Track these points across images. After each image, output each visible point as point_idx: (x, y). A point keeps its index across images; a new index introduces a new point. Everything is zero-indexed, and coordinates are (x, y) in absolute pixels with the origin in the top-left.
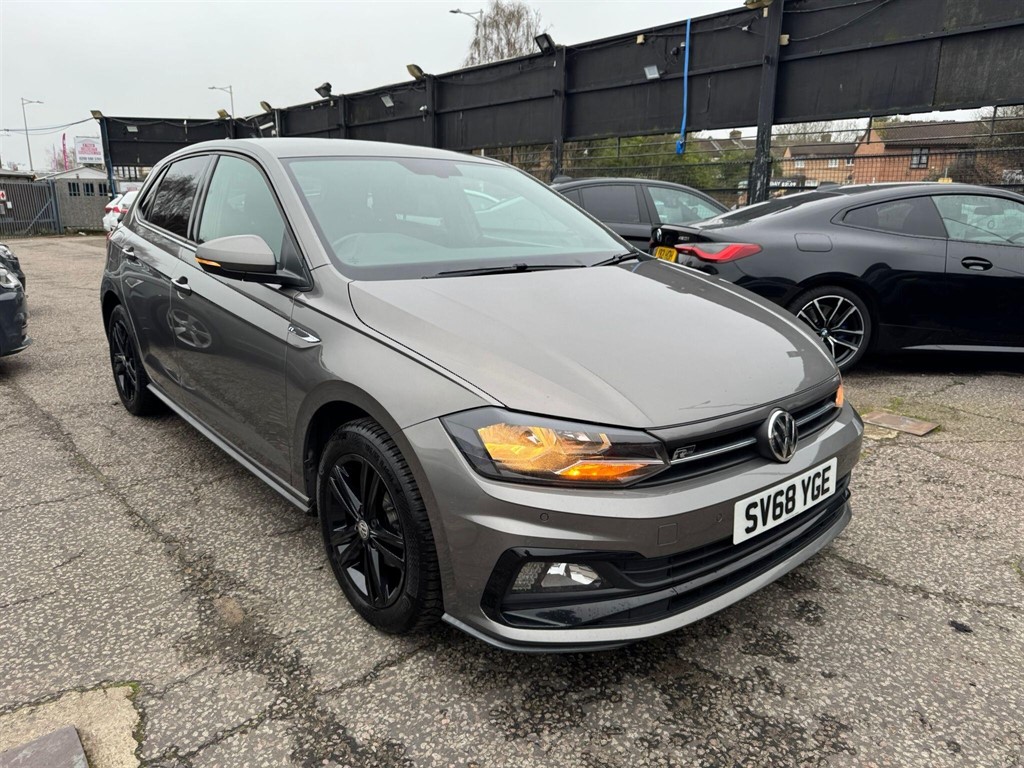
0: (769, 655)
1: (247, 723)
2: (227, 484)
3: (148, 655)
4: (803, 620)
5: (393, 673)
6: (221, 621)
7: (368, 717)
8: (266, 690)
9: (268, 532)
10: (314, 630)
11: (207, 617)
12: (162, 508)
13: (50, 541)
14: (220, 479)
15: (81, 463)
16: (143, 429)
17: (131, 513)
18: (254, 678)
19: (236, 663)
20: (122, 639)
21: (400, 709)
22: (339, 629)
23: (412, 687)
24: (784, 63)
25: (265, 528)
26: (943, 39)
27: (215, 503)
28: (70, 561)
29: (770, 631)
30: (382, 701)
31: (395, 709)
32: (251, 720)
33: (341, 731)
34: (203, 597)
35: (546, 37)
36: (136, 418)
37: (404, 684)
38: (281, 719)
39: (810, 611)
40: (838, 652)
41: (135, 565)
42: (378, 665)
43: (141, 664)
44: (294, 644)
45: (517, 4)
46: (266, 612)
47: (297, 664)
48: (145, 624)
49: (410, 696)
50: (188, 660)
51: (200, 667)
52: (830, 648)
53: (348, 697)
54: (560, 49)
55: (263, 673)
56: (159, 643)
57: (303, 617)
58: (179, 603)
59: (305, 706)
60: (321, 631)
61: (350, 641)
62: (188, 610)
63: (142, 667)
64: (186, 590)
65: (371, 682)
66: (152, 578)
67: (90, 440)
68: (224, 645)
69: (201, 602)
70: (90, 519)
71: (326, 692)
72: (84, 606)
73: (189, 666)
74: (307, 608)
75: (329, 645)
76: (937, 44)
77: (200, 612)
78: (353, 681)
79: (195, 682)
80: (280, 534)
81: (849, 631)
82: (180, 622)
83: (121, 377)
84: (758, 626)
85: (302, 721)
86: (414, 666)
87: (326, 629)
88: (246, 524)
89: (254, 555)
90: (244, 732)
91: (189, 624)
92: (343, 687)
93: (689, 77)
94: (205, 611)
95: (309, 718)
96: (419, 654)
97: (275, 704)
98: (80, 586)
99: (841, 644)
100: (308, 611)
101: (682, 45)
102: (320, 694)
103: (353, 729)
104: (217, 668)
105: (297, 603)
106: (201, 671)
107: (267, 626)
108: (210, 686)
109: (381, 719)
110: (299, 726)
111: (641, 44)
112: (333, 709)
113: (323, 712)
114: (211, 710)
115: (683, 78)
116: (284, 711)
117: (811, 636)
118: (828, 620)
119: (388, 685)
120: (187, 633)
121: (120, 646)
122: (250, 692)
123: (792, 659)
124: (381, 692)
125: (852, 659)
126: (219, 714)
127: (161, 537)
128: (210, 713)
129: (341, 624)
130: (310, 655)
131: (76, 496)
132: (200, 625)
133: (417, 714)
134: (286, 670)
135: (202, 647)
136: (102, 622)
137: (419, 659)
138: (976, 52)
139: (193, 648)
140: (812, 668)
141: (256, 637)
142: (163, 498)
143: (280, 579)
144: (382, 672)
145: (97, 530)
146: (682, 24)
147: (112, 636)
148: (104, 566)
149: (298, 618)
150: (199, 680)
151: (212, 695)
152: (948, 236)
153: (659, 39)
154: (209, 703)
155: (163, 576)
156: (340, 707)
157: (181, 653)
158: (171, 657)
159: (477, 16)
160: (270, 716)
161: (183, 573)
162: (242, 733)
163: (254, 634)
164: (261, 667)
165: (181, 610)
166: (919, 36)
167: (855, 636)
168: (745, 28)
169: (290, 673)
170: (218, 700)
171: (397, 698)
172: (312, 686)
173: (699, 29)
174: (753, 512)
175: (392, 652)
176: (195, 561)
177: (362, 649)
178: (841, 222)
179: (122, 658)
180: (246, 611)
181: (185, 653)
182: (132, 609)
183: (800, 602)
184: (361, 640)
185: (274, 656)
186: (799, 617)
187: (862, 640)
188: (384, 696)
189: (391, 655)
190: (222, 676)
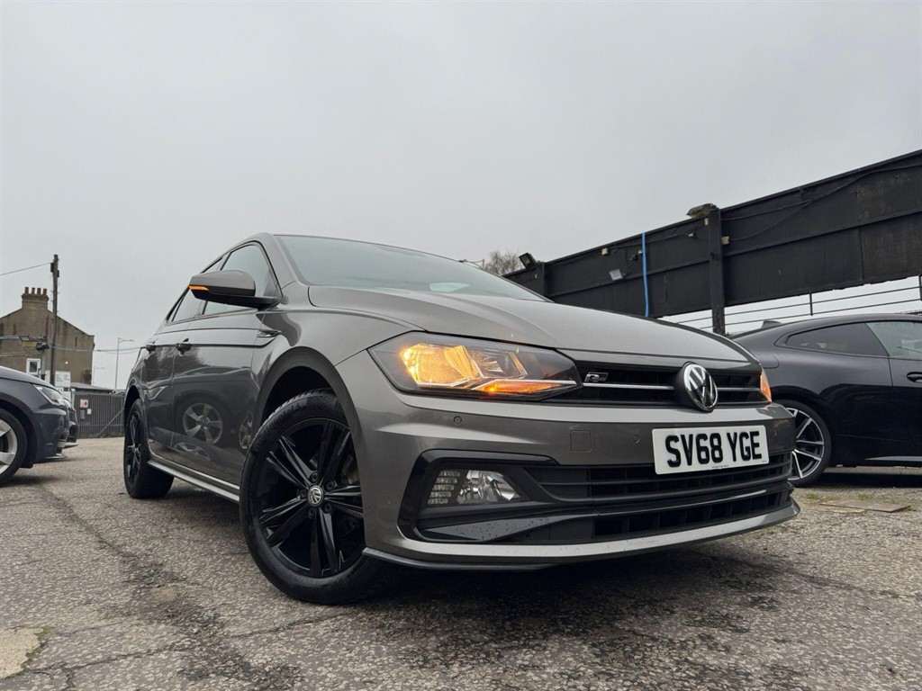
0: (715, 628)
3: (70, 614)
4: (756, 607)
5: (307, 627)
6: (154, 599)
9: (222, 553)
10: (240, 603)
11: (140, 596)
12: (131, 539)
14: (193, 527)
15: (72, 518)
16: (139, 505)
17: (101, 542)
18: (166, 628)
19: (153, 620)
20: (51, 605)
21: (305, 647)
22: (265, 603)
23: (324, 635)
24: (727, 259)
25: (220, 550)
26: (860, 228)
27: (181, 538)
30: (289, 642)
31: (300, 647)
33: (237, 659)
34: (142, 586)
35: (527, 256)
36: (136, 500)
38: (180, 650)
39: (764, 603)
40: (794, 627)
41: (89, 567)
42: (294, 623)
44: (216, 610)
45: (512, 255)
46: (198, 594)
48: (78, 598)
49: (319, 640)
50: (107, 618)
51: (117, 622)
54: (540, 264)
55: (177, 626)
56: (85, 608)
57: (233, 597)
58: (118, 587)
60: (246, 604)
61: (272, 609)
62: (124, 592)
64: (129, 581)
65: (283, 631)
67: (88, 509)
68: (148, 611)
69: (139, 588)
75: (251, 611)
76: (856, 232)
77: (135, 593)
78: (265, 630)
80: (232, 554)
82: (112, 598)
83: (129, 466)
85: (200, 652)
86: (331, 624)
87: (252, 603)
88: (204, 548)
89: (203, 564)
90: (138, 657)
91: (120, 599)
92: (253, 633)
93: (648, 276)
94: (139, 593)
95: (209, 651)
96: (339, 618)
97: (179, 642)
99: (798, 622)
101: (640, 252)
102: (227, 638)
103: (251, 658)
104: (133, 622)
106: (116, 624)
109: (283, 652)
110: (197, 655)
111: (606, 255)
112: (236, 646)
113: (225, 648)
115: (642, 277)
116: (186, 646)
117: (763, 617)
118: (784, 608)
119: (299, 633)
120: (115, 604)
123: (741, 630)
124: (290, 637)
127: (121, 554)
130: (229, 616)
132: (131, 600)
133: (322, 650)
135: (125, 612)
137: (337, 620)
138: (891, 235)
139: (116, 612)
140: (763, 636)
143: (221, 577)
144: (297, 626)
146: (639, 237)
149: (227, 597)
150: (112, 628)
152: (889, 355)
153: (620, 250)
155: (111, 573)
156: (243, 645)
157: (103, 614)
158: (92, 616)
159: (480, 264)
160: (170, 649)
161: (130, 572)
163: (180, 607)
164: (176, 623)
165: (117, 592)
166: (839, 228)
168: (691, 235)
171: (305, 641)
172: (221, 633)
173: (652, 240)
174: (673, 444)
175: (312, 616)
176: (145, 567)
177: (282, 614)
178: (784, 345)
180: (179, 594)
181: (107, 614)
182: (71, 589)
183: (753, 597)
184: (283, 609)
186: (751, 606)
188: (292, 639)
189: (310, 618)
190: (135, 626)
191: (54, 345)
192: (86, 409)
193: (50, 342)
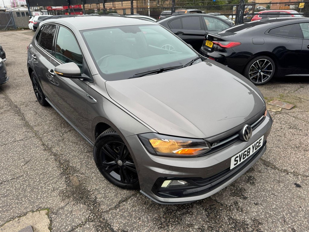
0: (238, 197)
1: (82, 223)
2: (72, 133)
3: (51, 198)
4: (249, 183)
5: (124, 205)
6: (73, 185)
7: (117, 221)
8: (87, 211)
9: (85, 151)
10: (100, 189)
11: (68, 183)
12: (53, 143)
13: (20, 156)
14: (70, 131)
15: (27, 125)
16: (45, 111)
17: (43, 145)
18: (83, 207)
19: (78, 201)
20: (43, 192)
21: (127, 218)
22: (108, 188)
23: (130, 210)
25: (84, 150)
27: (69, 141)
28: (26, 164)
29: (239, 187)
30: (121, 215)
31: (125, 218)
32: (83, 222)
33: (109, 226)
34: (67, 176)
36: (43, 107)
37: (128, 209)
38: (92, 222)
39: (251, 180)
40: (259, 195)
41: (46, 165)
42: (120, 202)
43: (50, 201)
44: (95, 194)
46: (86, 181)
47: (96, 201)
48: (50, 187)
49: (130, 213)
50: (63, 200)
51: (67, 202)
52: (257, 194)
53: (111, 213)
55: (86, 205)
56: (54, 194)
57: (97, 183)
58: (59, 178)
59: (98, 217)
60: (102, 189)
61: (111, 193)
62: (62, 181)
63: (50, 203)
64: (62, 173)
65: (118, 208)
66: (51, 169)
67: (29, 116)
68: (73, 194)
69: (66, 178)
70: (31, 147)
71: (104, 212)
72: (32, 180)
73: (64, 202)
74: (98, 180)
75: (105, 194)
77: (66, 182)
78: (112, 208)
79: (66, 208)
81: (263, 187)
82: (60, 186)
83: (37, 93)
84: (235, 185)
85: (98, 222)
86: (131, 202)
87: (104, 188)
88: (78, 148)
89: (81, 160)
90: (81, 227)
91: (63, 186)
92: (110, 210)
94: (67, 181)
95: (100, 221)
96: (132, 197)
97: (89, 216)
98: (30, 173)
99: (260, 192)
100: (98, 181)
102: (103, 212)
103: (113, 226)
104: (72, 203)
105: (95, 178)
106: (67, 204)
107: (86, 187)
108: (70, 210)
109: (121, 222)
110: (97, 224)
112: (107, 218)
113: (104, 219)
114: (71, 219)
116: (92, 219)
117: (251, 189)
118: (257, 183)
119: (123, 209)
120: (62, 190)
121: (43, 195)
122: (82, 212)
123: (245, 198)
124: (121, 212)
125: (264, 198)
126: (73, 220)
127: (53, 154)
128: (71, 220)
129: (108, 186)
130: (99, 198)
131: (27, 138)
132: (66, 187)
133: (132, 220)
134: (92, 203)
135: (67, 195)
136: (37, 186)
137: (132, 199)
139: (64, 195)
140: (251, 201)
141: (83, 191)
142: (53, 139)
143: (89, 169)
144: (121, 204)
145: (34, 151)
147: (40, 191)
148: (37, 165)
149: (95, 184)
150: (67, 207)
151: (71, 213)
152: (303, 38)
154: (70, 216)
155: (54, 168)
156: (109, 218)
157: (61, 197)
158: (58, 199)
160: (88, 221)
161: (60, 167)
162: (80, 227)
163: (83, 190)
164: (85, 202)
165: (60, 181)
167: (265, 189)
169: (94, 205)
170: (73, 215)
171: (125, 214)
172: (100, 210)
174: (237, 159)
175: (124, 197)
176: (64, 163)
177: (115, 196)
178: (268, 33)
179: (44, 199)
180: (79, 181)
181: (62, 197)
182: (46, 181)
183: (248, 176)
184: (114, 192)
185: (89, 198)
186: (248, 182)
187: (267, 191)
188: (122, 213)
189: (124, 198)
190: (73, 206)
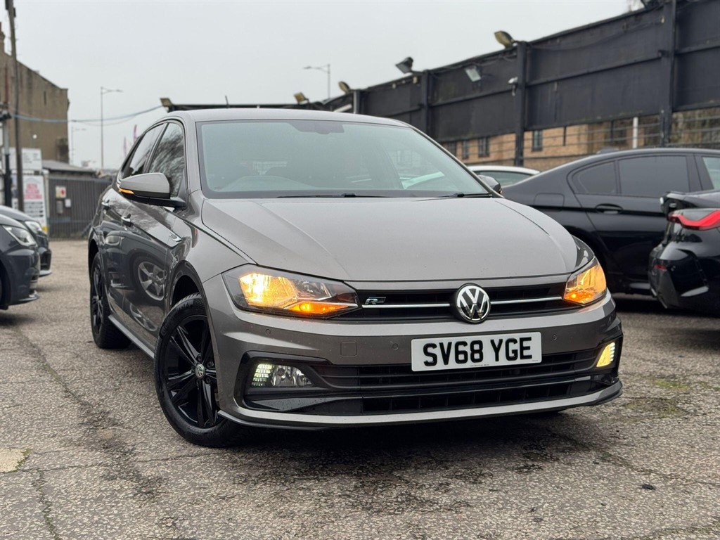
191: (17, 113)
192: (63, 200)
193: (12, 110)
